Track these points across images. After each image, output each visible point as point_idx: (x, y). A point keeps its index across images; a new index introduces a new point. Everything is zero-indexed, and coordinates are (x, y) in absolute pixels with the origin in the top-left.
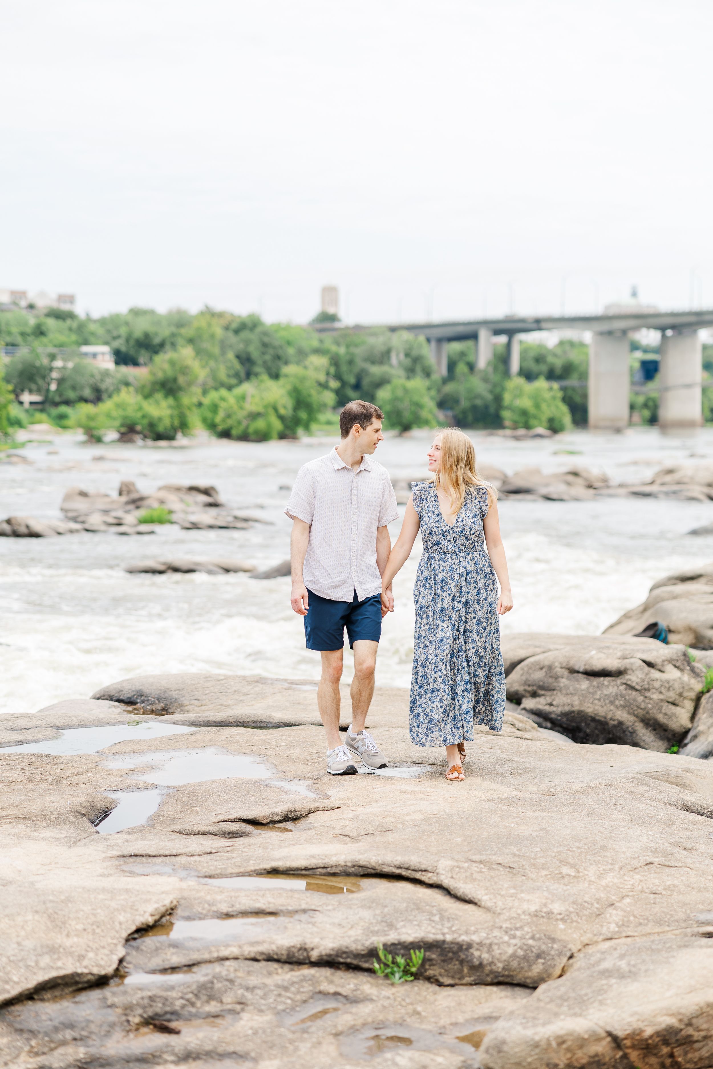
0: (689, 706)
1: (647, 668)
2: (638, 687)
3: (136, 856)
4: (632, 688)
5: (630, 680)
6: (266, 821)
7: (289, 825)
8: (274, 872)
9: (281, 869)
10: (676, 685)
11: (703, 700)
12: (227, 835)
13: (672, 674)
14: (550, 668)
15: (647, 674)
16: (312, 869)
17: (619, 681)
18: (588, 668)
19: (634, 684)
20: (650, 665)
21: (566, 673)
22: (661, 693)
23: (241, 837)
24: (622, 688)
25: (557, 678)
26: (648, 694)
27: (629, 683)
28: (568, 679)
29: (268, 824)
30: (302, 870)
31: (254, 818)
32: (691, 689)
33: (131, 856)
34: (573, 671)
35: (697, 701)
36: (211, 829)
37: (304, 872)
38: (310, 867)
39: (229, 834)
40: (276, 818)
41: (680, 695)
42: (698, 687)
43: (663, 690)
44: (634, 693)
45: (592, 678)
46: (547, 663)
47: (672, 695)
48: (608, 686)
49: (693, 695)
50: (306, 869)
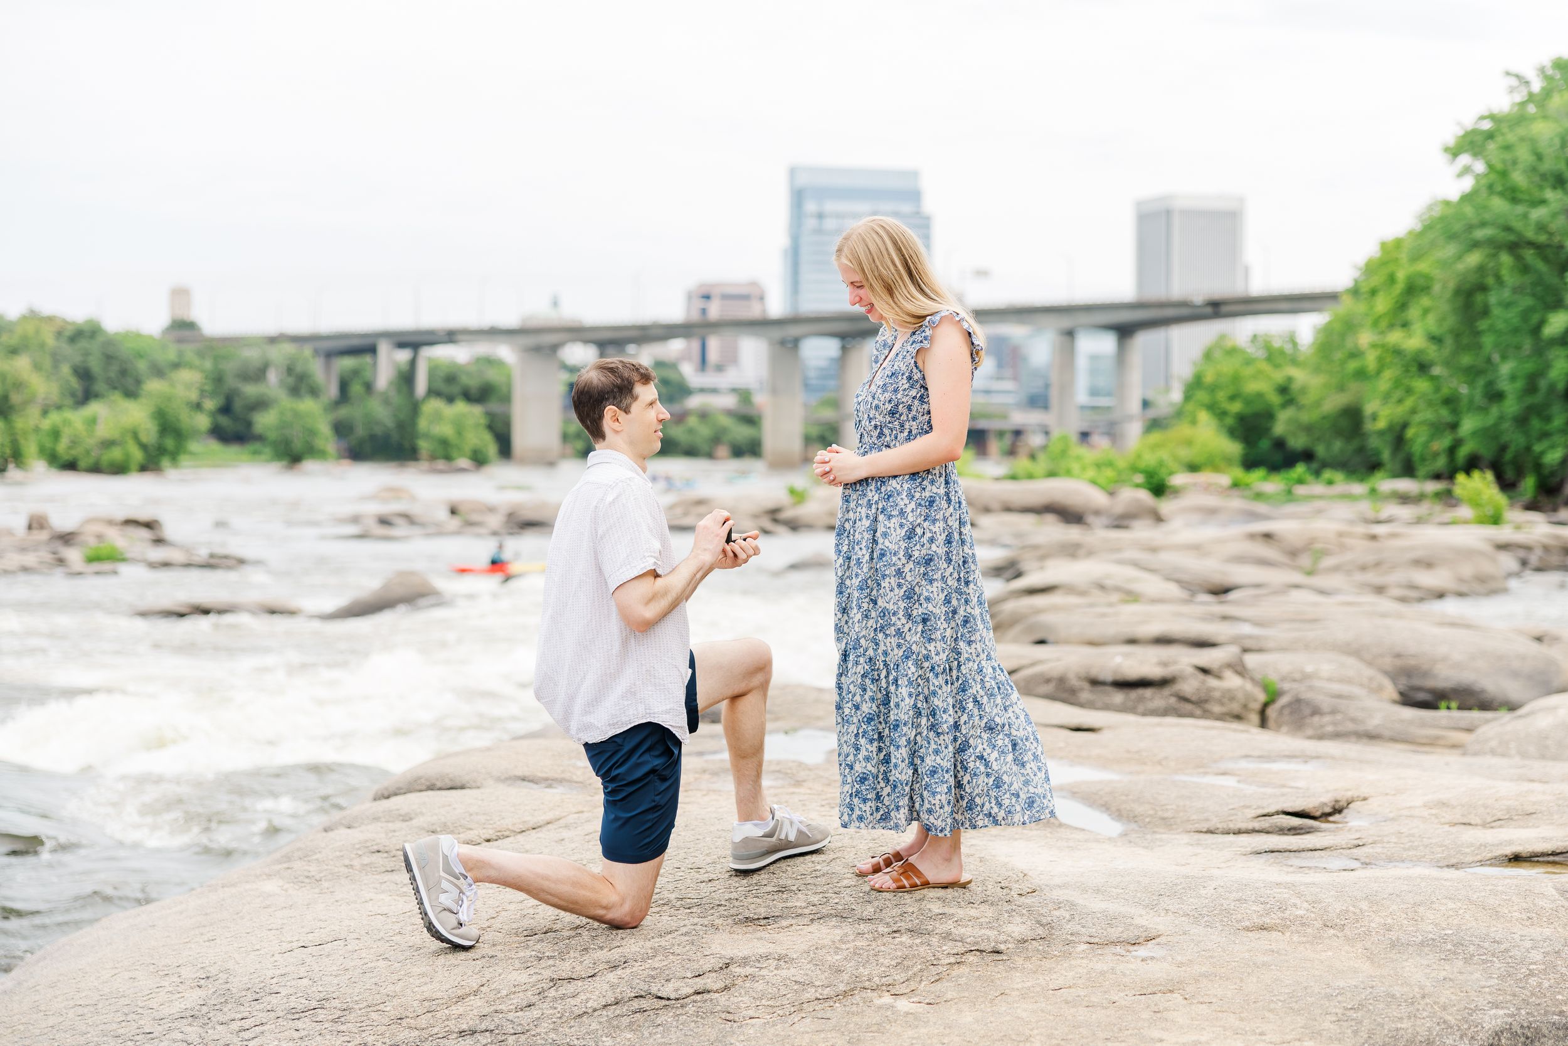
0: (1255, 718)
1: (1201, 676)
2: (1194, 698)
3: (1273, 852)
4: (1184, 699)
5: (1180, 690)
6: (1318, 814)
7: (1336, 817)
8: (1516, 859)
9: (1524, 855)
10: (1240, 696)
11: (1271, 712)
12: (1286, 832)
13: (1232, 681)
14: (1061, 681)
15: (1203, 682)
16: (1562, 853)
17: (1166, 691)
18: (1119, 677)
19: (1188, 696)
20: (1204, 671)
21: (1086, 685)
22: (1222, 704)
23: (1308, 833)
24: (1173, 700)
25: (1073, 691)
26: (1208, 706)
27: (1182, 694)
28: (1091, 691)
29: (1321, 817)
30: (1549, 855)
31: (1303, 810)
32: (1255, 700)
33: (1266, 852)
34: (1095, 683)
35: (1263, 713)
36: (1257, 825)
37: (1551, 858)
38: (1558, 851)
39: (1289, 830)
40: (1328, 810)
41: (1245, 706)
42: (1262, 697)
43: (1226, 700)
44: (1188, 707)
45: (1126, 691)
46: (1055, 674)
47: (1235, 707)
48: (1151, 699)
49: (1257, 706)
50: (1554, 854)
